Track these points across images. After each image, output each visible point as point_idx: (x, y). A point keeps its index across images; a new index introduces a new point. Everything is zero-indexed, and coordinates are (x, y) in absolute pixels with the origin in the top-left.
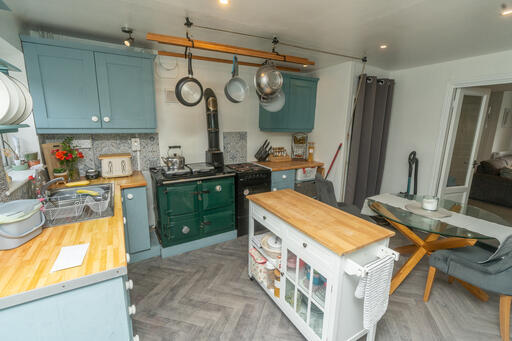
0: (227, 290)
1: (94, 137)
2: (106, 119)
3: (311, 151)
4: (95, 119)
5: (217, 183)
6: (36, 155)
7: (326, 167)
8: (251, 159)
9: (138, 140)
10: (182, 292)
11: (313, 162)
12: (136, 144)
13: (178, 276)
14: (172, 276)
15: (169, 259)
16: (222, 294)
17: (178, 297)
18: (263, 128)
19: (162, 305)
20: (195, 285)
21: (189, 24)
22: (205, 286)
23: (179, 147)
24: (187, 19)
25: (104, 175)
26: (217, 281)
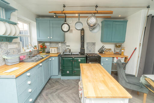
0: (71, 96)
1: (50, 42)
2: (51, 38)
3: (123, 51)
4: (49, 37)
5: (79, 58)
6: (36, 46)
7: (129, 58)
8: (97, 52)
9: (60, 44)
10: (59, 91)
11: (124, 55)
12: (60, 45)
13: (61, 86)
14: (60, 85)
15: (62, 80)
16: (69, 97)
17: (57, 93)
18: (102, 41)
19: (51, 93)
20: (63, 91)
21: (64, 6)
22: (66, 92)
23: (69, 46)
24: (64, 5)
25: (50, 53)
26: (70, 91)
